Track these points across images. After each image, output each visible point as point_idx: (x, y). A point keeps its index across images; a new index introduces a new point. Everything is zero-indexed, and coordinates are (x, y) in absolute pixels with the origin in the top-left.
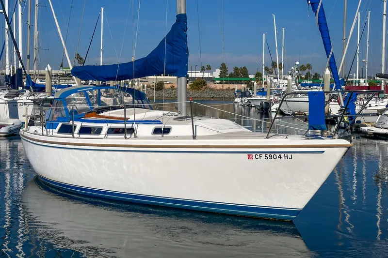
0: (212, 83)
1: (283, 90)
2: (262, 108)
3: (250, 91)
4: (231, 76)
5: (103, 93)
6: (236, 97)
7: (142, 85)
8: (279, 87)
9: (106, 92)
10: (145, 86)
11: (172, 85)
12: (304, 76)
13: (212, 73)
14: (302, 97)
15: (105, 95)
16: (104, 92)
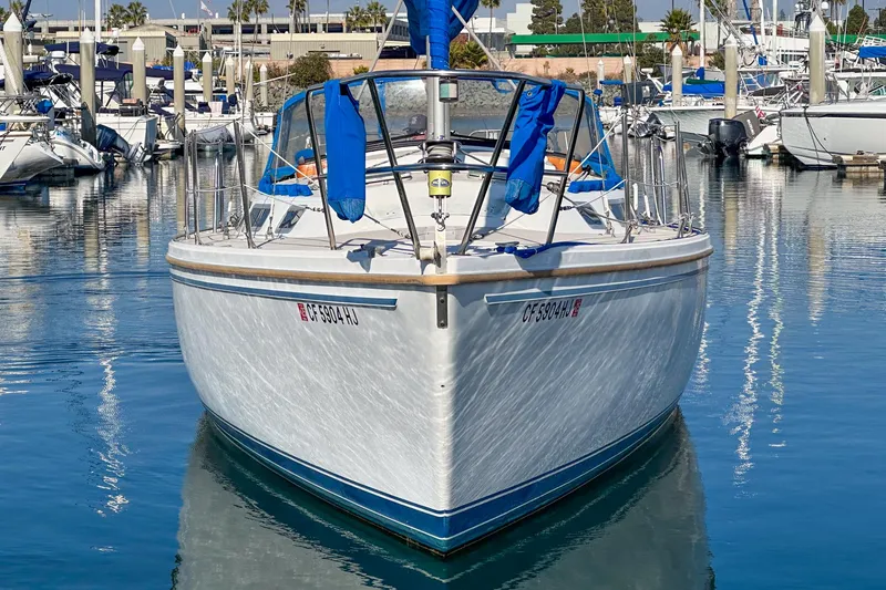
0: (505, 54)
1: (785, 75)
2: (718, 145)
3: (655, 80)
4: (573, 25)
5: (106, 98)
6: (601, 103)
7: (248, 65)
8: (763, 61)
9: (119, 93)
10: (263, 69)
11: (357, 65)
12: (840, 23)
13: (502, 18)
14: (862, 101)
15: (115, 105)
16: (112, 95)
